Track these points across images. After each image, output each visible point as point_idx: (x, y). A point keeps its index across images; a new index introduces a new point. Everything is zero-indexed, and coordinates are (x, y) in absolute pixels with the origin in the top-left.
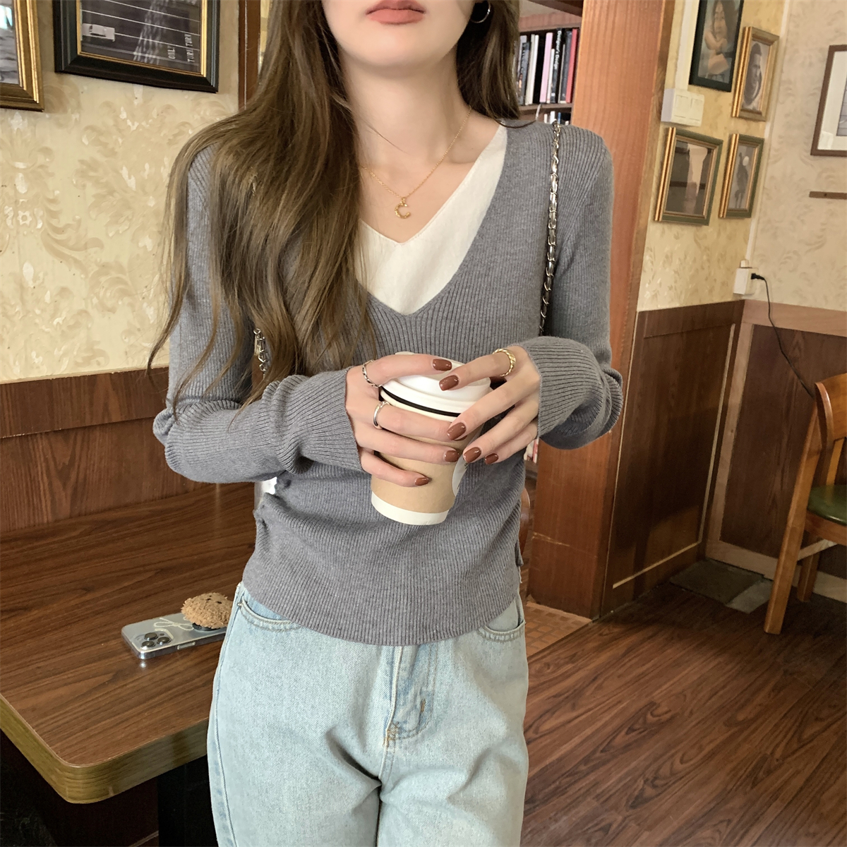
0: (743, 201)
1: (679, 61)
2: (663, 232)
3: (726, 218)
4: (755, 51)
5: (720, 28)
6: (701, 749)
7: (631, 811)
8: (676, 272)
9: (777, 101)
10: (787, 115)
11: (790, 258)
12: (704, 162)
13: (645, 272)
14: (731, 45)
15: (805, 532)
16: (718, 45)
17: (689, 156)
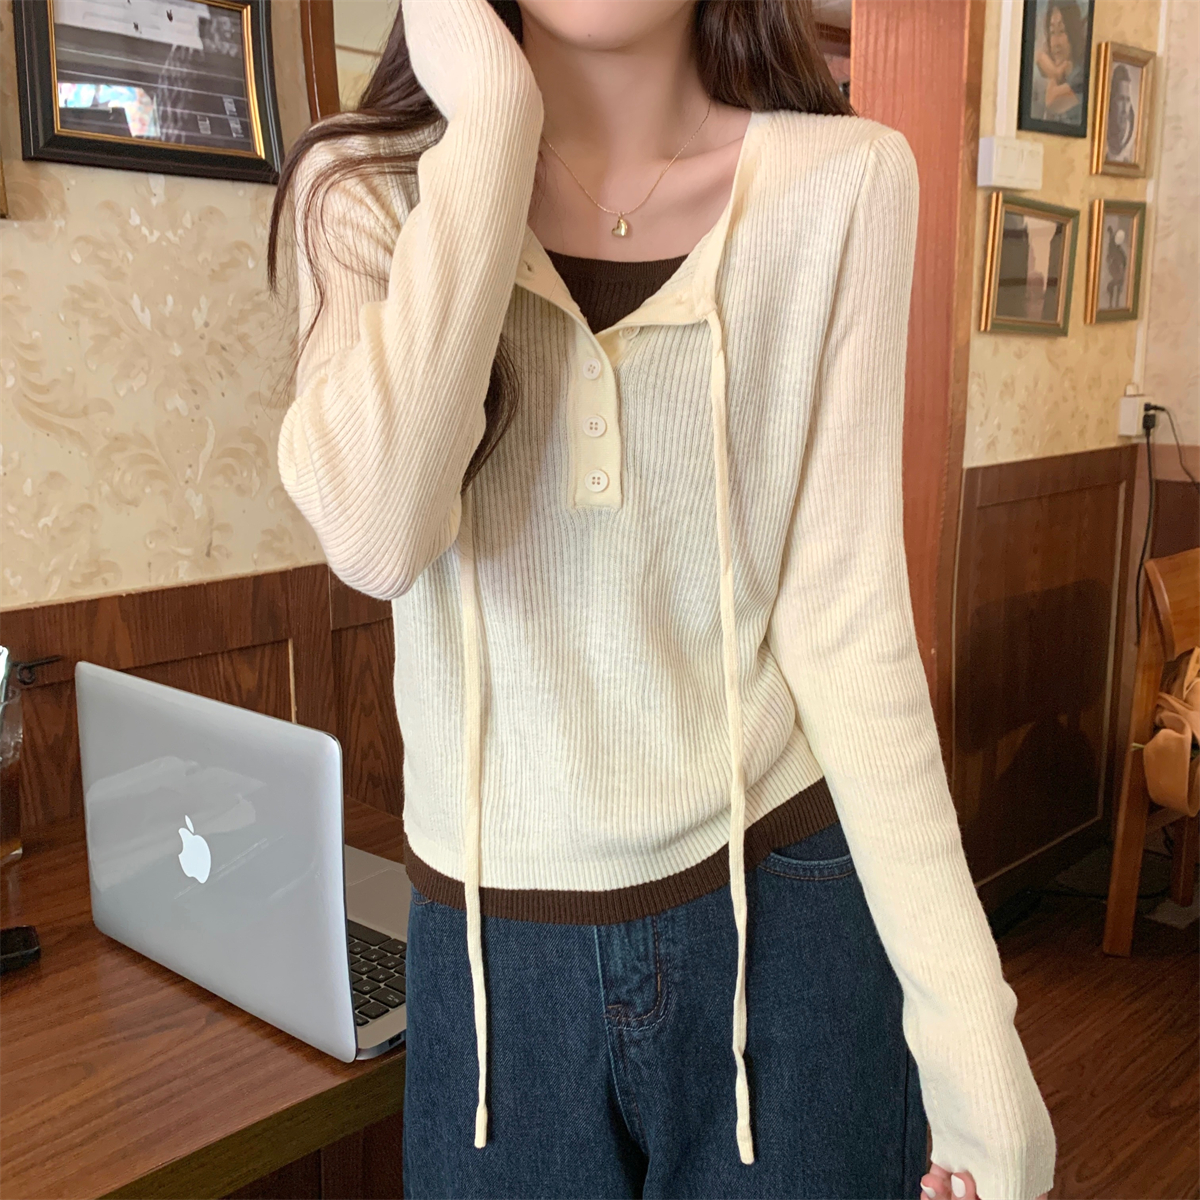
0: (1122, 297)
1: (998, 97)
2: (996, 351)
3: (1096, 324)
5: (1059, 46)
8: (1023, 407)
9: (1162, 145)
10: (1179, 166)
12: (1053, 242)
13: (973, 409)
14: (1079, 69)
16: (1059, 70)
17: (1027, 236)
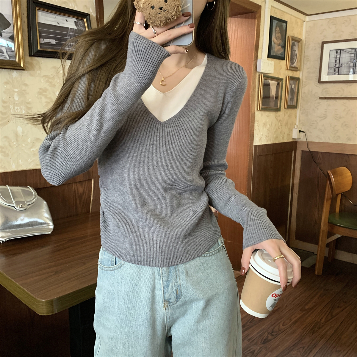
0: (294, 102)
1: (263, 49)
2: (262, 115)
3: (287, 109)
4: (293, 45)
5: (278, 36)
6: (291, 320)
7: (263, 345)
8: (268, 130)
9: (304, 63)
10: (308, 69)
11: (314, 123)
12: (276, 87)
13: (256, 130)
14: (283, 42)
15: (328, 231)
16: (278, 42)
17: (270, 85)
